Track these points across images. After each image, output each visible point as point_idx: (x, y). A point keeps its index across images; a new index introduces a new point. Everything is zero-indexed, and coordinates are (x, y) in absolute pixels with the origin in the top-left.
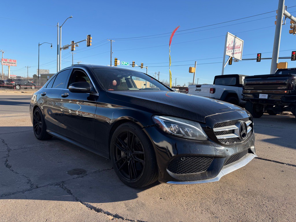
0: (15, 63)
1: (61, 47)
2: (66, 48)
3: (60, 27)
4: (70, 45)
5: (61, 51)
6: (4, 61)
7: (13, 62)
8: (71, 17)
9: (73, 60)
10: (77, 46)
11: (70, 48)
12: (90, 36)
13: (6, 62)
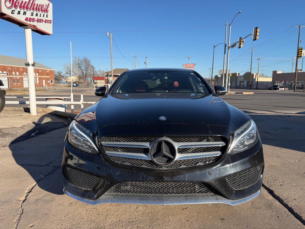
0: (193, 67)
1: (229, 46)
2: (233, 46)
3: (230, 25)
4: (237, 42)
5: (229, 50)
6: (185, 66)
7: (192, 66)
8: (240, 12)
9: (252, 57)
10: (243, 42)
11: (238, 45)
12: (257, 28)
13: (186, 67)
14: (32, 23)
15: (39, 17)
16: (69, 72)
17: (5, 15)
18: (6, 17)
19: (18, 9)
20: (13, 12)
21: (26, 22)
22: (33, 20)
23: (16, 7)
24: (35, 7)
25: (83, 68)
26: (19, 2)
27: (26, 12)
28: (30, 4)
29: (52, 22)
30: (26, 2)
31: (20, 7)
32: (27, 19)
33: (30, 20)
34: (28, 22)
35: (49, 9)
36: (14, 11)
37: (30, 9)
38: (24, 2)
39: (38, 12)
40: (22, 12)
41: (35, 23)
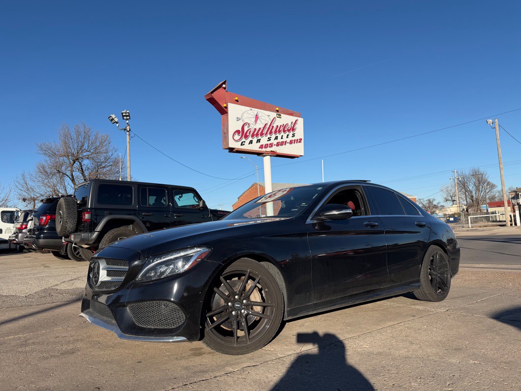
14: (269, 149)
15: (279, 140)
16: (450, 199)
17: (234, 149)
18: (234, 150)
19: (250, 139)
20: (243, 143)
21: (260, 150)
22: (271, 145)
23: (246, 137)
24: (273, 130)
25: (471, 188)
26: (250, 132)
27: (260, 139)
28: (266, 129)
29: (303, 141)
30: (260, 129)
31: (253, 136)
32: (261, 147)
33: (266, 146)
34: (264, 150)
35: (296, 126)
36: (245, 142)
37: (266, 134)
38: (257, 130)
39: (278, 135)
40: (255, 140)
41: (274, 148)
